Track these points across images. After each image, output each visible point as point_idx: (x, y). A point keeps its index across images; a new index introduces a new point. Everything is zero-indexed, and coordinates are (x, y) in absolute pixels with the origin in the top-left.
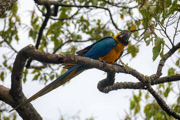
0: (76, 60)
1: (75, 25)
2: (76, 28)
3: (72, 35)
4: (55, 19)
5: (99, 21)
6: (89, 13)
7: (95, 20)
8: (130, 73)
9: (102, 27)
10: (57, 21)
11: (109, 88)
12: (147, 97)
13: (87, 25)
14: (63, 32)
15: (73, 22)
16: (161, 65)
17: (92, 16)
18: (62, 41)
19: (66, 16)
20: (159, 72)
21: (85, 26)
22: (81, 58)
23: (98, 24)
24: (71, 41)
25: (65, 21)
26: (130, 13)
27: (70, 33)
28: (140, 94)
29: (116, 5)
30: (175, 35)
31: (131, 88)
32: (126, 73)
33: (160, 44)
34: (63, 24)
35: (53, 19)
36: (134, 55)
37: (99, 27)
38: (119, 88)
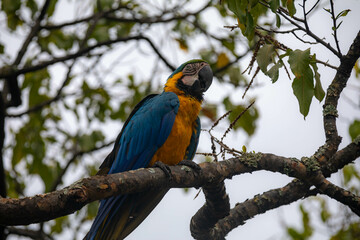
0: (113, 186)
1: (75, 111)
2: (78, 117)
3: (78, 139)
4: (20, 116)
5: (131, 78)
6: (98, 68)
7: (118, 81)
8: (259, 168)
9: (142, 90)
10: (26, 119)
11: (221, 227)
12: (325, 217)
13: (104, 101)
14: (53, 140)
15: (67, 107)
16: (330, 117)
17: (108, 72)
18: (58, 164)
19: (44, 97)
20: (332, 137)
21: (99, 103)
22: (121, 177)
23: (132, 87)
24: (81, 154)
25: (45, 112)
26: (199, 27)
27: (69, 137)
28: (306, 218)
29: (159, 20)
30: (335, 28)
31: (277, 206)
32: (250, 169)
33: (304, 66)
34: (43, 121)
35: (15, 116)
36: (250, 130)
37: (137, 94)
38: (248, 218)
